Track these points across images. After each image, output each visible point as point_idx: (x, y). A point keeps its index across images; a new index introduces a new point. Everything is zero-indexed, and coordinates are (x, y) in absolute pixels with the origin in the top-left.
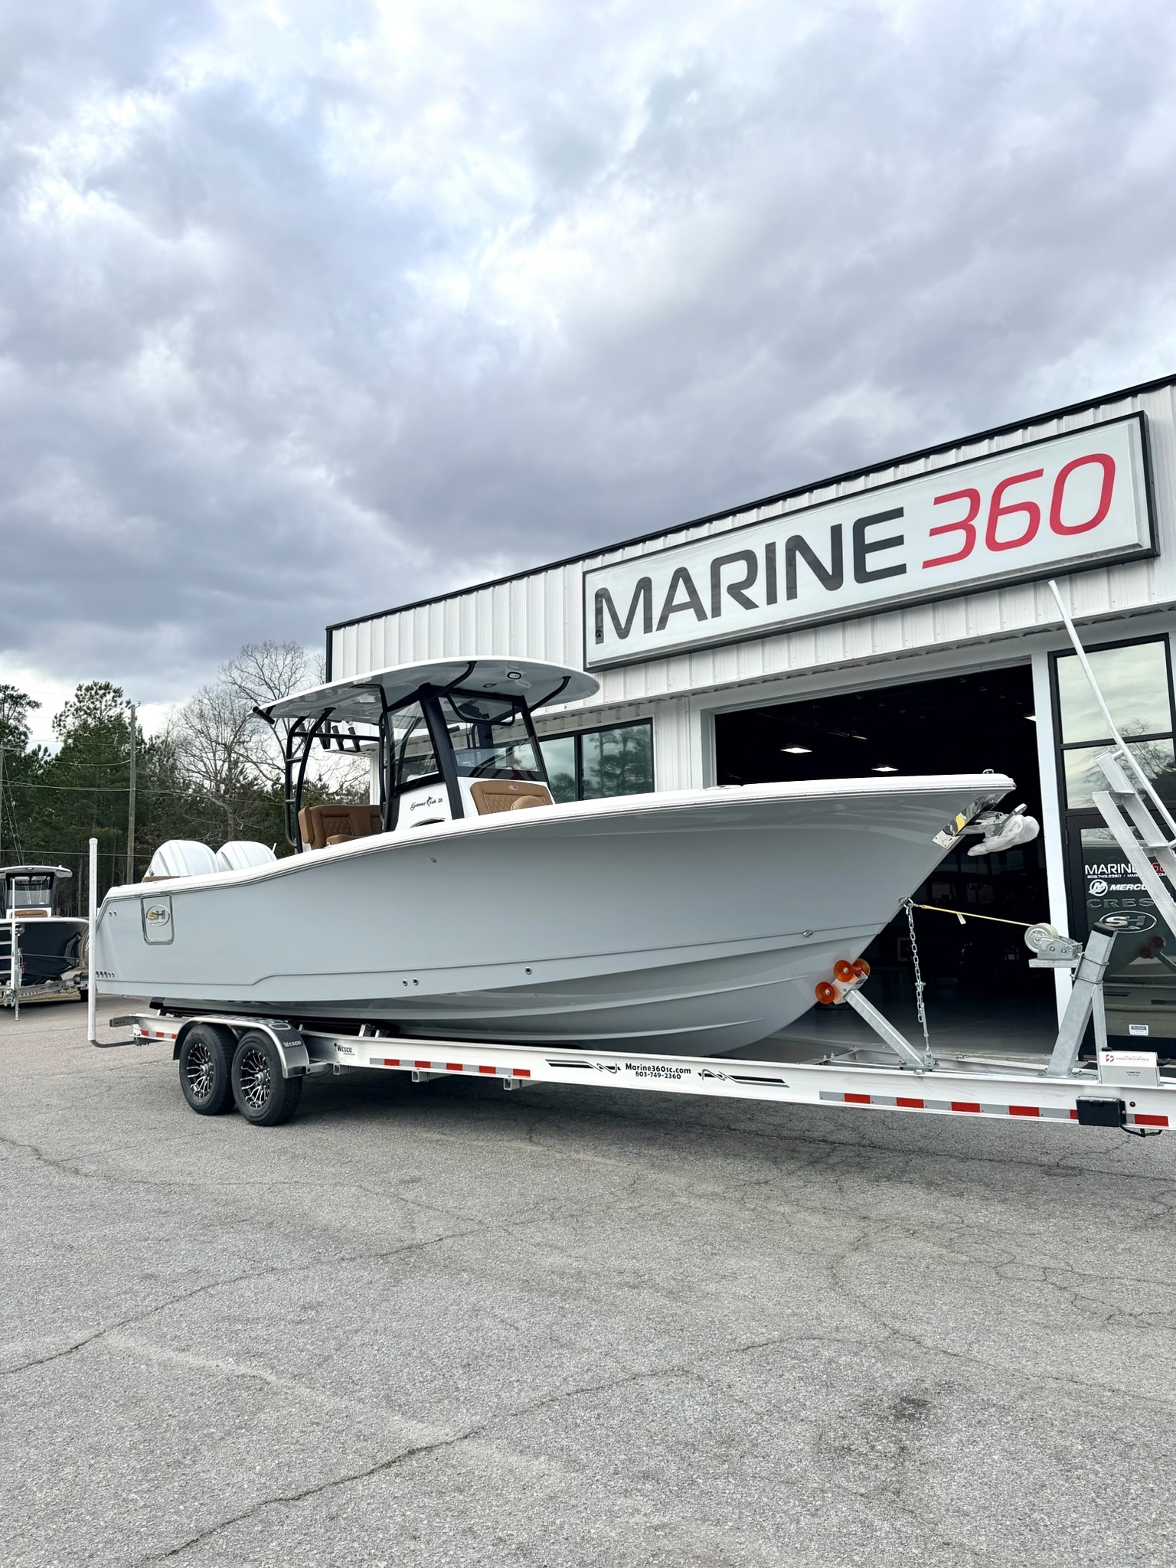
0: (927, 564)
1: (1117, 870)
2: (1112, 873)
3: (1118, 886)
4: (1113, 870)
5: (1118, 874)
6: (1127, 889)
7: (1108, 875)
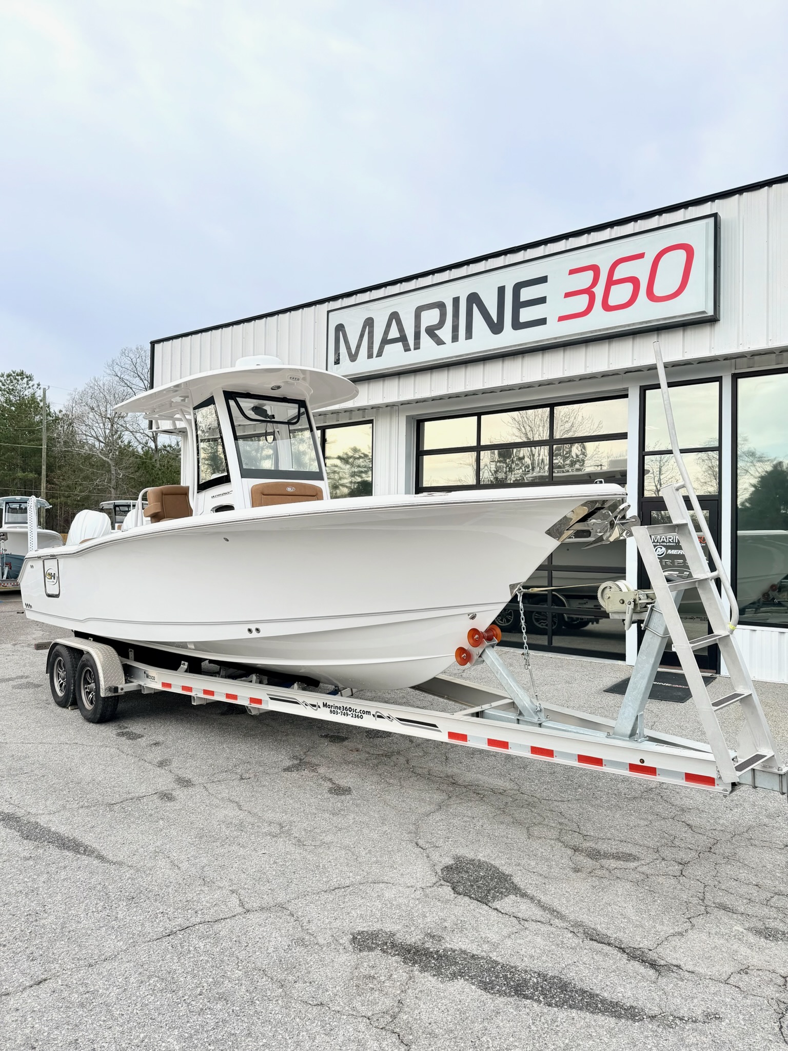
0: (561, 319)
1: (673, 540)
2: (670, 542)
3: (673, 551)
5: (673, 543)
6: (678, 553)
7: (666, 543)
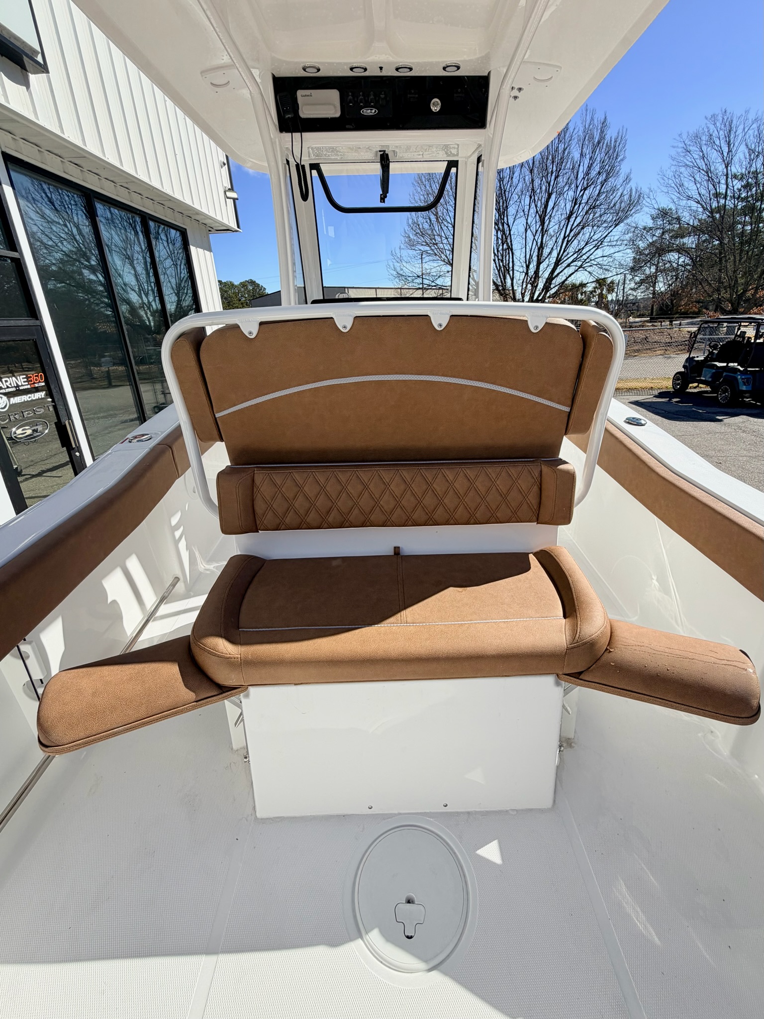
1: (10, 384)
2: (8, 387)
3: (16, 398)
4: (8, 384)
5: (12, 387)
6: (23, 401)
7: (5, 389)
